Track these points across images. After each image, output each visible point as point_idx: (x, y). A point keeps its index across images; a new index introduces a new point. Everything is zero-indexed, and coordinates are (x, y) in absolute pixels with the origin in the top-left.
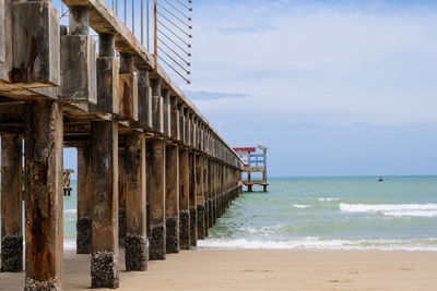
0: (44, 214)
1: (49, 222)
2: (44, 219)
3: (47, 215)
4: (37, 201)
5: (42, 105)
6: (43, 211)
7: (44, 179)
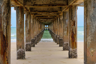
0: (74, 33)
1: (75, 35)
2: (74, 34)
3: (75, 33)
4: (72, 30)
5: (74, 7)
6: (74, 32)
7: (74, 24)
